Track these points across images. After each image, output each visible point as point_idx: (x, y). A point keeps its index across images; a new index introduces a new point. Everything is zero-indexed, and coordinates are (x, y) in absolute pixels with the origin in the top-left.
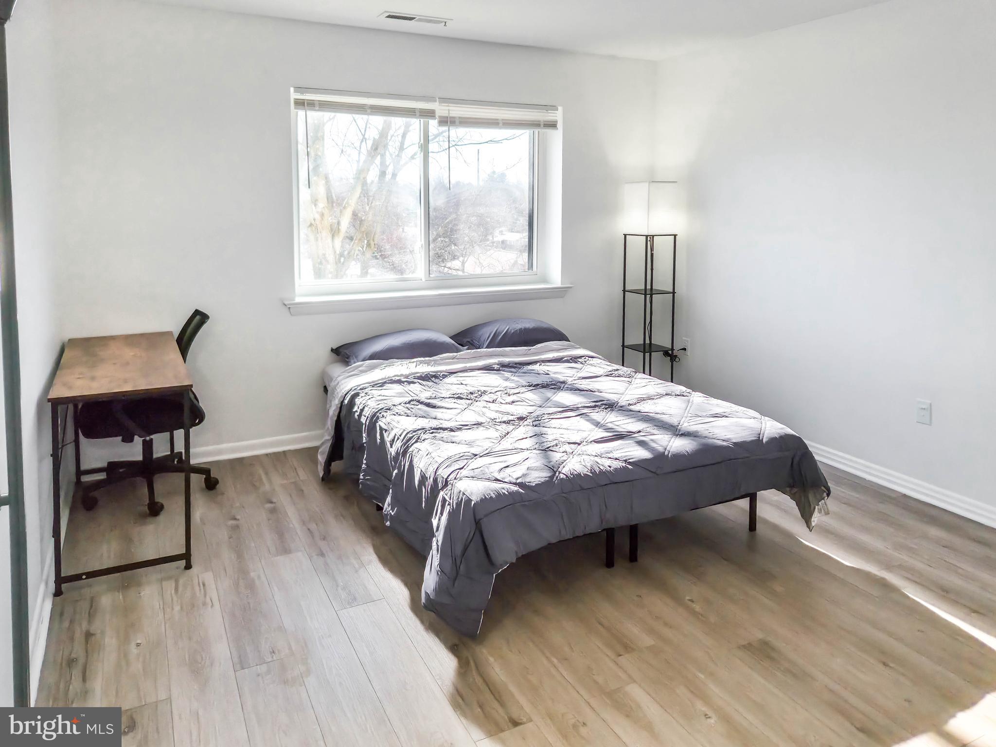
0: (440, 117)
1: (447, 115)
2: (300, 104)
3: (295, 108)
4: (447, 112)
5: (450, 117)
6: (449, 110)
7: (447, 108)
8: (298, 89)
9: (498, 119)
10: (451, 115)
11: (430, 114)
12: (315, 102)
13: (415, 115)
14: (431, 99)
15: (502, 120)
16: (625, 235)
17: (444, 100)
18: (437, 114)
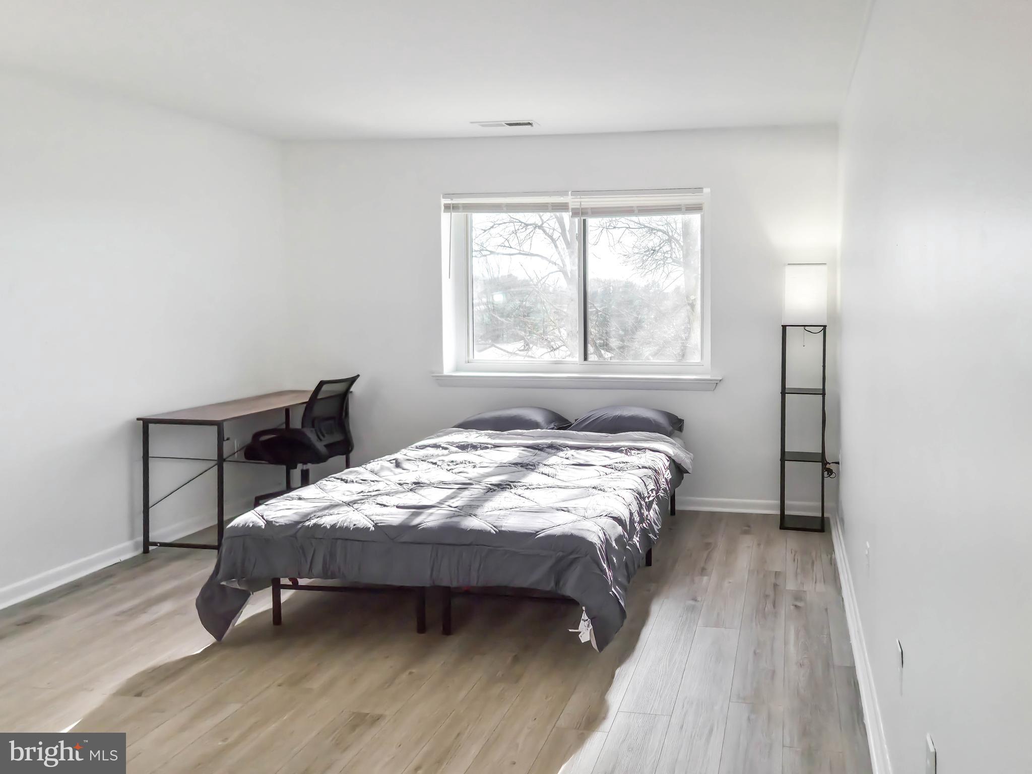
0: (573, 209)
1: (578, 207)
2: (448, 207)
3: (444, 212)
4: (579, 204)
5: (582, 209)
6: (581, 202)
7: (579, 200)
8: (446, 195)
9: (633, 207)
10: (582, 207)
11: (563, 207)
12: (459, 205)
13: (548, 209)
14: (564, 193)
15: (638, 207)
16: (784, 327)
17: (576, 193)
18: (571, 207)
